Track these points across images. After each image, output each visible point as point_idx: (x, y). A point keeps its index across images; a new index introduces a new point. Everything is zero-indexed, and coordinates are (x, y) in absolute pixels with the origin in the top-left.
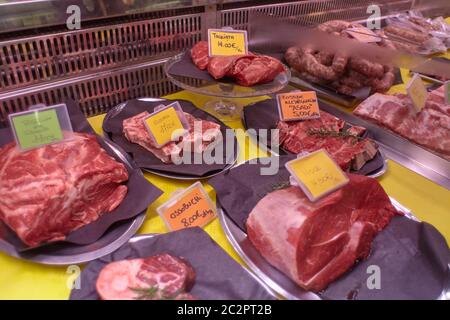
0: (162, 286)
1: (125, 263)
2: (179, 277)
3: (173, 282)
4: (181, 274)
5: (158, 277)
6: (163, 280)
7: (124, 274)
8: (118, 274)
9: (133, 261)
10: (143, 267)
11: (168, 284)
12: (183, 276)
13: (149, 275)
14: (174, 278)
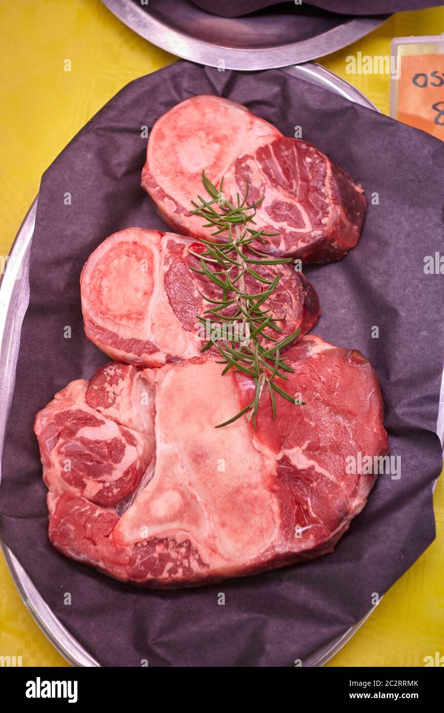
0: (262, 219)
1: (239, 115)
2: (308, 228)
3: (289, 229)
4: (318, 224)
5: (272, 195)
6: (275, 210)
7: (217, 140)
8: (208, 130)
9: (258, 122)
10: (262, 153)
11: (277, 226)
12: (318, 233)
13: (257, 178)
14: (298, 223)
